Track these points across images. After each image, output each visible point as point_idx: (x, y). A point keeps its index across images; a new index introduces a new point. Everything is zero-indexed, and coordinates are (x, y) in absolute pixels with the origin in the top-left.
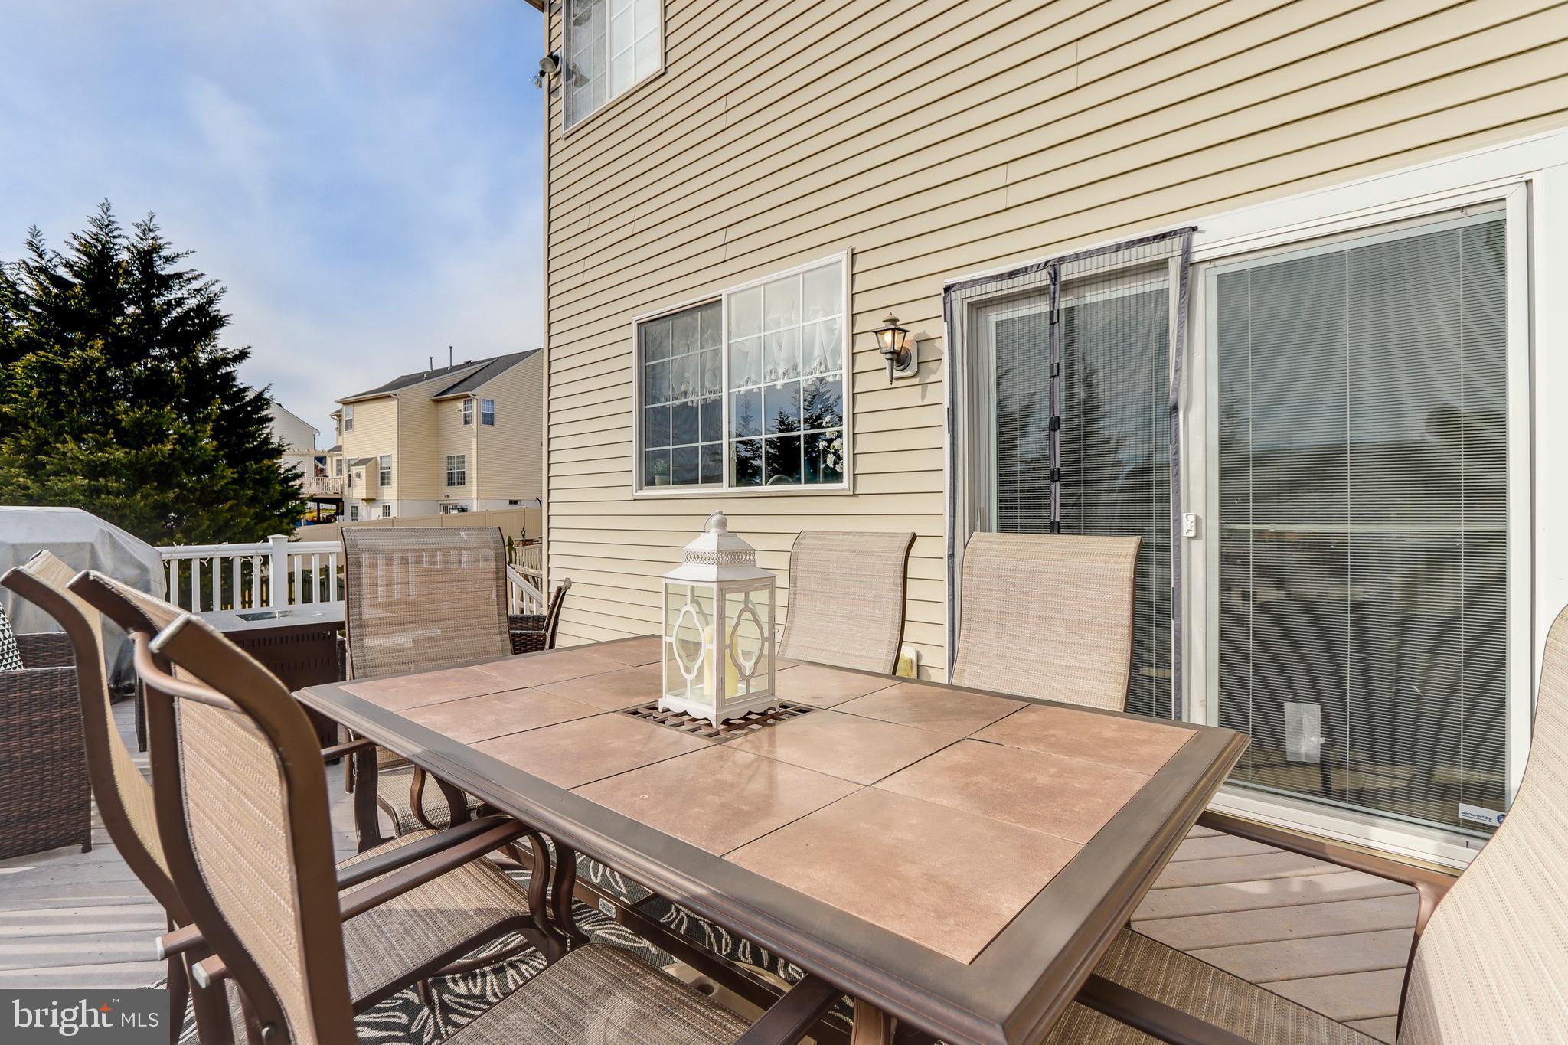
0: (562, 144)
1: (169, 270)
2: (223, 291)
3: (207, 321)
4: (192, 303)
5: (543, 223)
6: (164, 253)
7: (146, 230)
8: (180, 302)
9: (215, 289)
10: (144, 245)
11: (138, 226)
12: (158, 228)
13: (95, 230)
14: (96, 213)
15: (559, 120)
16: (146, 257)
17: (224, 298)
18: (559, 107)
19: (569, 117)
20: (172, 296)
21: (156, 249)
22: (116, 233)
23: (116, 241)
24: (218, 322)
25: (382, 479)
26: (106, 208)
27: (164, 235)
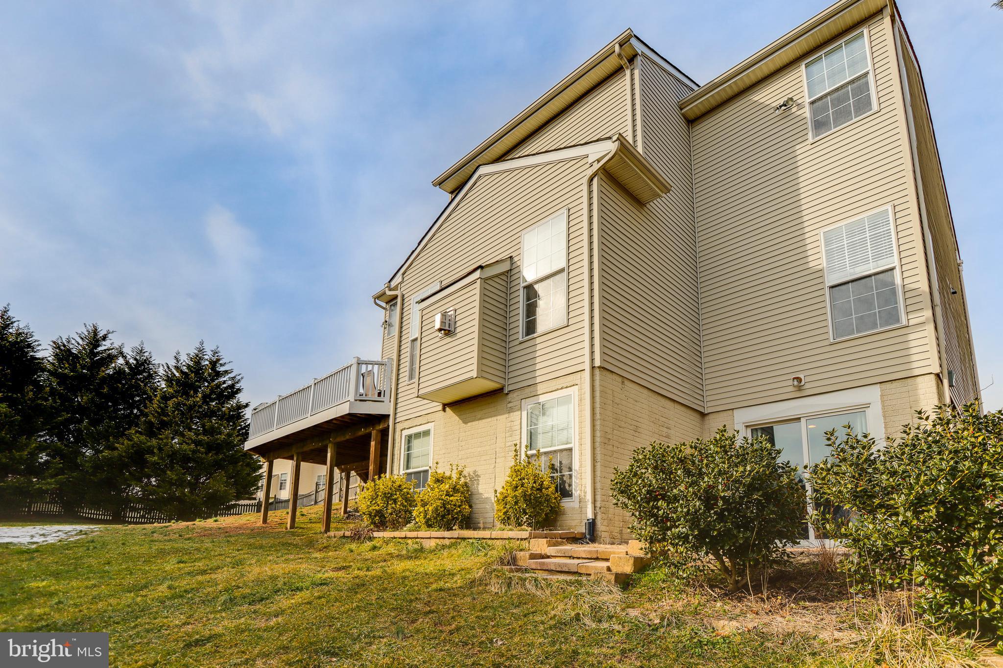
0: (386, 340)
1: (222, 369)
2: (242, 378)
3: (233, 391)
4: (230, 382)
5: (381, 347)
6: (221, 362)
7: (215, 353)
8: (224, 382)
9: (238, 378)
10: (214, 359)
11: (212, 351)
12: (219, 352)
13: (196, 352)
14: (198, 345)
15: (386, 335)
16: (214, 364)
17: (242, 381)
18: (386, 332)
19: (389, 334)
20: (222, 379)
21: (218, 360)
22: (204, 353)
23: (204, 356)
24: (239, 391)
25: (281, 486)
26: (202, 343)
27: (222, 354)
